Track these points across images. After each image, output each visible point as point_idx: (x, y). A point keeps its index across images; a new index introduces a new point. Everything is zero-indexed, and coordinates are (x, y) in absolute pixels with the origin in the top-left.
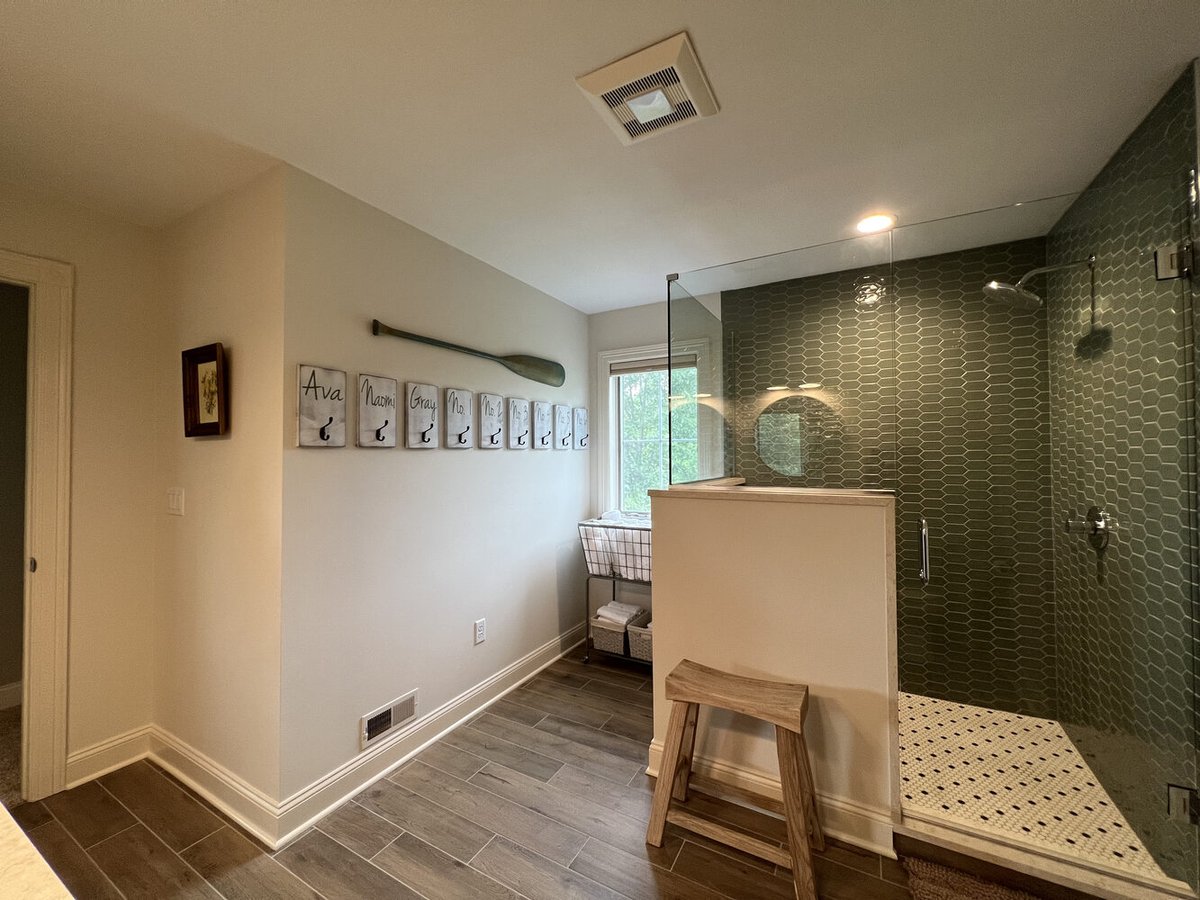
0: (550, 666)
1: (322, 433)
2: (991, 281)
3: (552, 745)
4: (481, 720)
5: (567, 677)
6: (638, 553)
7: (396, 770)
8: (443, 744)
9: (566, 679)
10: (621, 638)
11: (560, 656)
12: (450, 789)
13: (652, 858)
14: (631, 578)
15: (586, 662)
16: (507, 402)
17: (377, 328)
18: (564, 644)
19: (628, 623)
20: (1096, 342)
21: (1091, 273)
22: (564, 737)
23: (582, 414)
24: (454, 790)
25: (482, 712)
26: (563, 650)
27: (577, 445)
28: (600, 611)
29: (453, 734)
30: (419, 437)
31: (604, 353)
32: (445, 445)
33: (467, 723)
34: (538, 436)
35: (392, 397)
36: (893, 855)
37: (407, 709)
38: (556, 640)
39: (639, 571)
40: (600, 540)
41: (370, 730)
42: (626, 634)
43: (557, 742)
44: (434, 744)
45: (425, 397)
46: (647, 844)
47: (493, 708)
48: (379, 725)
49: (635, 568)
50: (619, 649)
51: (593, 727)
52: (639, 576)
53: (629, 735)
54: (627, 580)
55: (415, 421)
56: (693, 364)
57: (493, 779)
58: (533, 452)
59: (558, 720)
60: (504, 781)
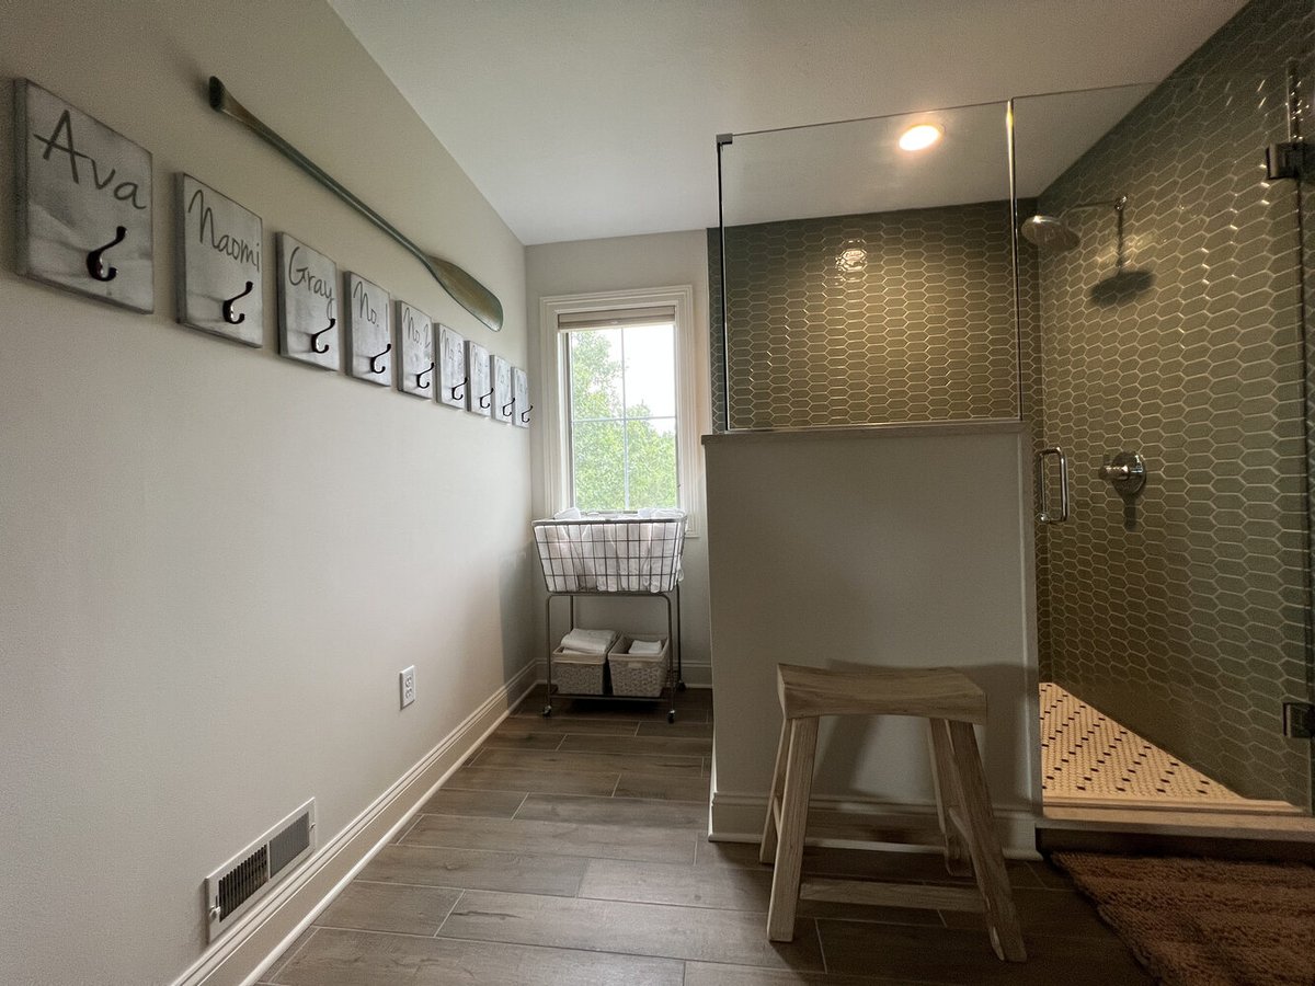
0: (498, 728)
1: (93, 262)
2: (1034, 215)
3: (554, 837)
4: (419, 827)
5: (530, 738)
6: (622, 553)
7: (281, 959)
8: (364, 886)
9: (529, 741)
10: (600, 673)
11: (506, 714)
12: (409, 960)
13: (792, 962)
14: (612, 588)
15: (548, 715)
16: (436, 327)
17: (214, 94)
18: (511, 696)
19: (608, 650)
20: (1124, 286)
21: (1117, 217)
22: (566, 821)
23: (521, 376)
24: (417, 959)
25: (415, 816)
26: (509, 705)
27: (518, 421)
28: (566, 641)
29: (374, 862)
30: (306, 342)
31: (549, 298)
32: (347, 369)
33: (396, 838)
34: (474, 394)
35: (256, 250)
36: (1038, 855)
37: (295, 840)
38: (501, 692)
39: (624, 579)
40: (567, 542)
41: (222, 901)
42: (606, 667)
43: (560, 831)
44: (345, 890)
45: (313, 270)
46: (772, 942)
47: (433, 805)
48: (239, 886)
49: (619, 575)
50: (596, 688)
51: (601, 794)
52: (625, 585)
53: (656, 795)
54: (607, 593)
55: (298, 310)
56: (672, 317)
57: (482, 919)
58: (469, 418)
59: (547, 799)
60: (503, 916)
